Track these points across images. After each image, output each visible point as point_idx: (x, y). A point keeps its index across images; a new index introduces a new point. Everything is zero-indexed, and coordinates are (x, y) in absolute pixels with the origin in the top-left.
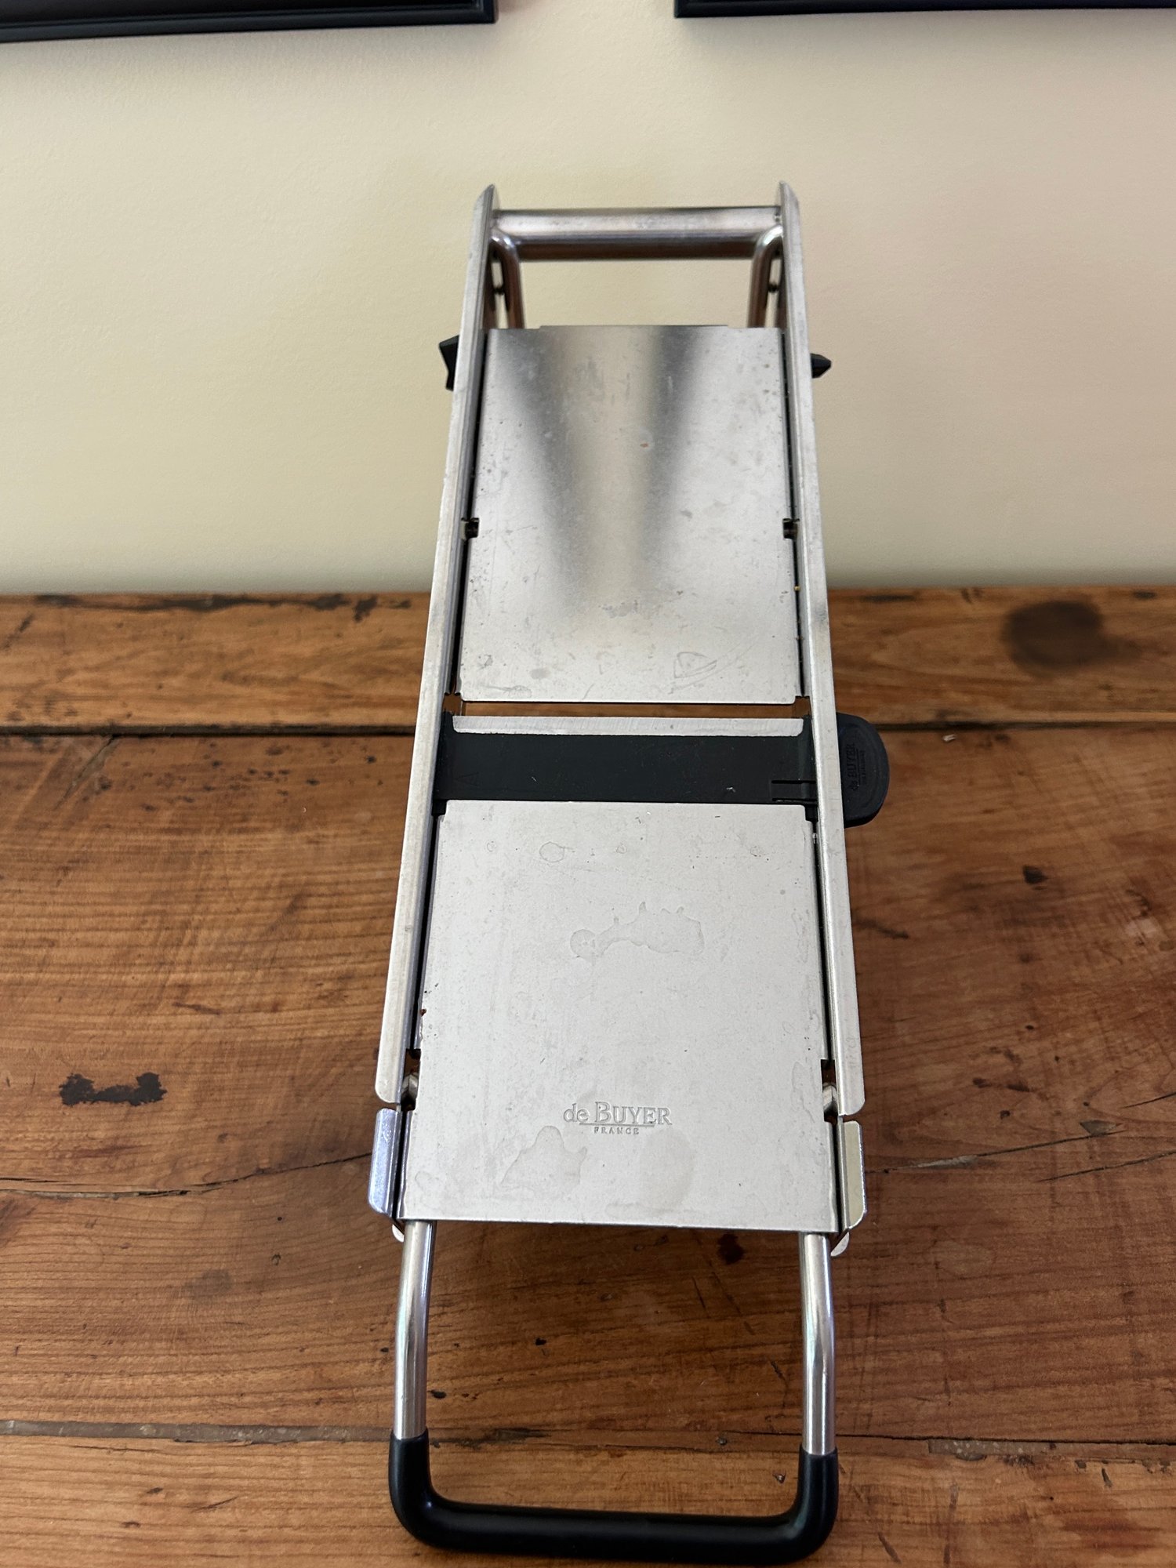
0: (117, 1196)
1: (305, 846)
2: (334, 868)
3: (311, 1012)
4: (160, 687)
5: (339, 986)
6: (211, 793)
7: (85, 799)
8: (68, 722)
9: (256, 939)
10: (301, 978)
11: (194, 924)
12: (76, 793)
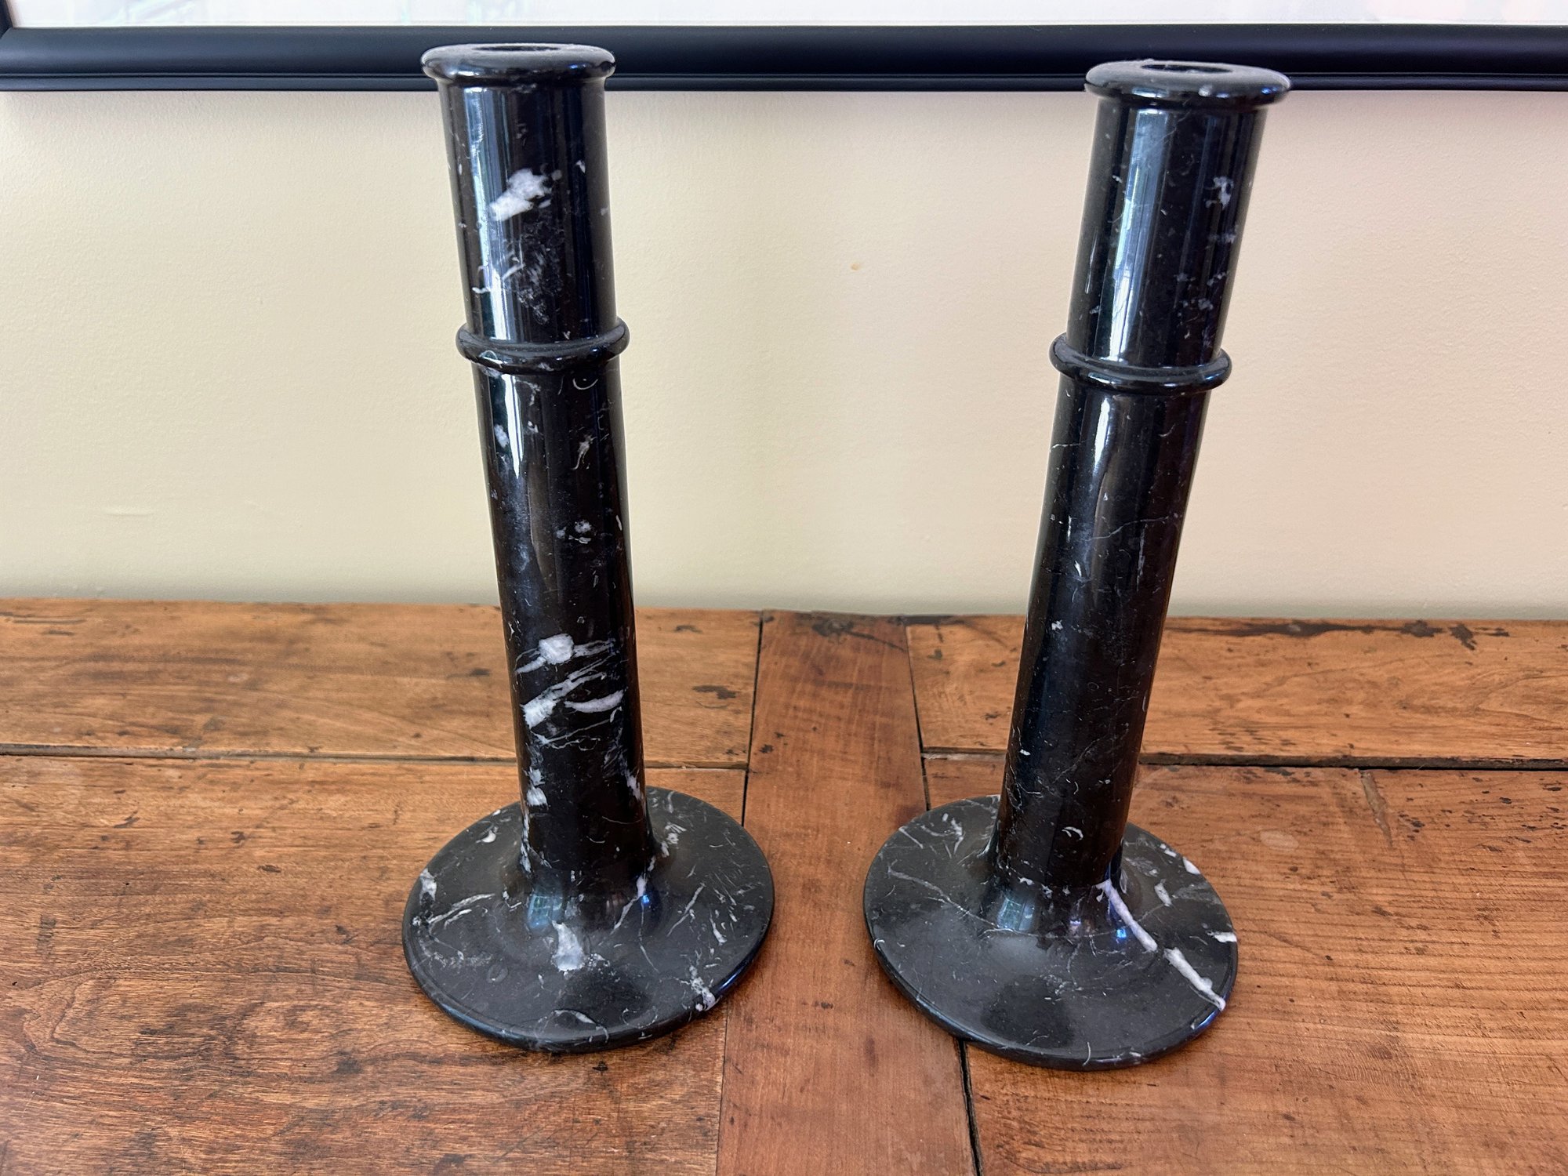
4: (1347, 716)
7: (1412, 838)
8: (1295, 752)
12: (1394, 832)
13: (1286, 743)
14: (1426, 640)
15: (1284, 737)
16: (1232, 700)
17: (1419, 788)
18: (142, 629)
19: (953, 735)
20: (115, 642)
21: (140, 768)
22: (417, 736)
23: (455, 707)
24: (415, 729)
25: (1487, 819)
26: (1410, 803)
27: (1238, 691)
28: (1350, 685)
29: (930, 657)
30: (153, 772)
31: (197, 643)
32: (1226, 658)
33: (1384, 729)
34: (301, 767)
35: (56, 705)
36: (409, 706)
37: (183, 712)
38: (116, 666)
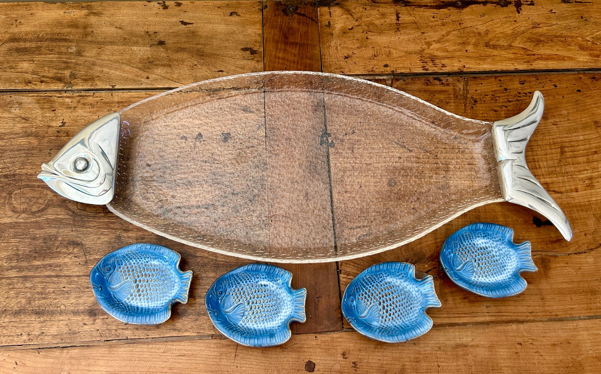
0: (569, 254)
1: (553, 126)
2: (566, 135)
3: (587, 191)
4: (467, 51)
5: (590, 182)
6: (511, 103)
7: (472, 107)
8: (445, 70)
9: (557, 165)
10: (578, 179)
11: (536, 160)
12: (467, 105)
13: (443, 66)
14: (505, 9)
15: (443, 63)
16: (429, 44)
17: (480, 85)
18: (22, 21)
19: (333, 68)
20: (15, 30)
21: (56, 98)
22: (148, 78)
23: (157, 62)
24: (145, 75)
25: (497, 98)
26: (476, 92)
27: (432, 40)
28: (471, 35)
29: (326, 26)
30: (60, 100)
31: (48, 30)
32: (432, 22)
33: (477, 57)
34: (112, 94)
35: (11, 68)
36: (140, 63)
37: (58, 69)
38: (22, 45)
